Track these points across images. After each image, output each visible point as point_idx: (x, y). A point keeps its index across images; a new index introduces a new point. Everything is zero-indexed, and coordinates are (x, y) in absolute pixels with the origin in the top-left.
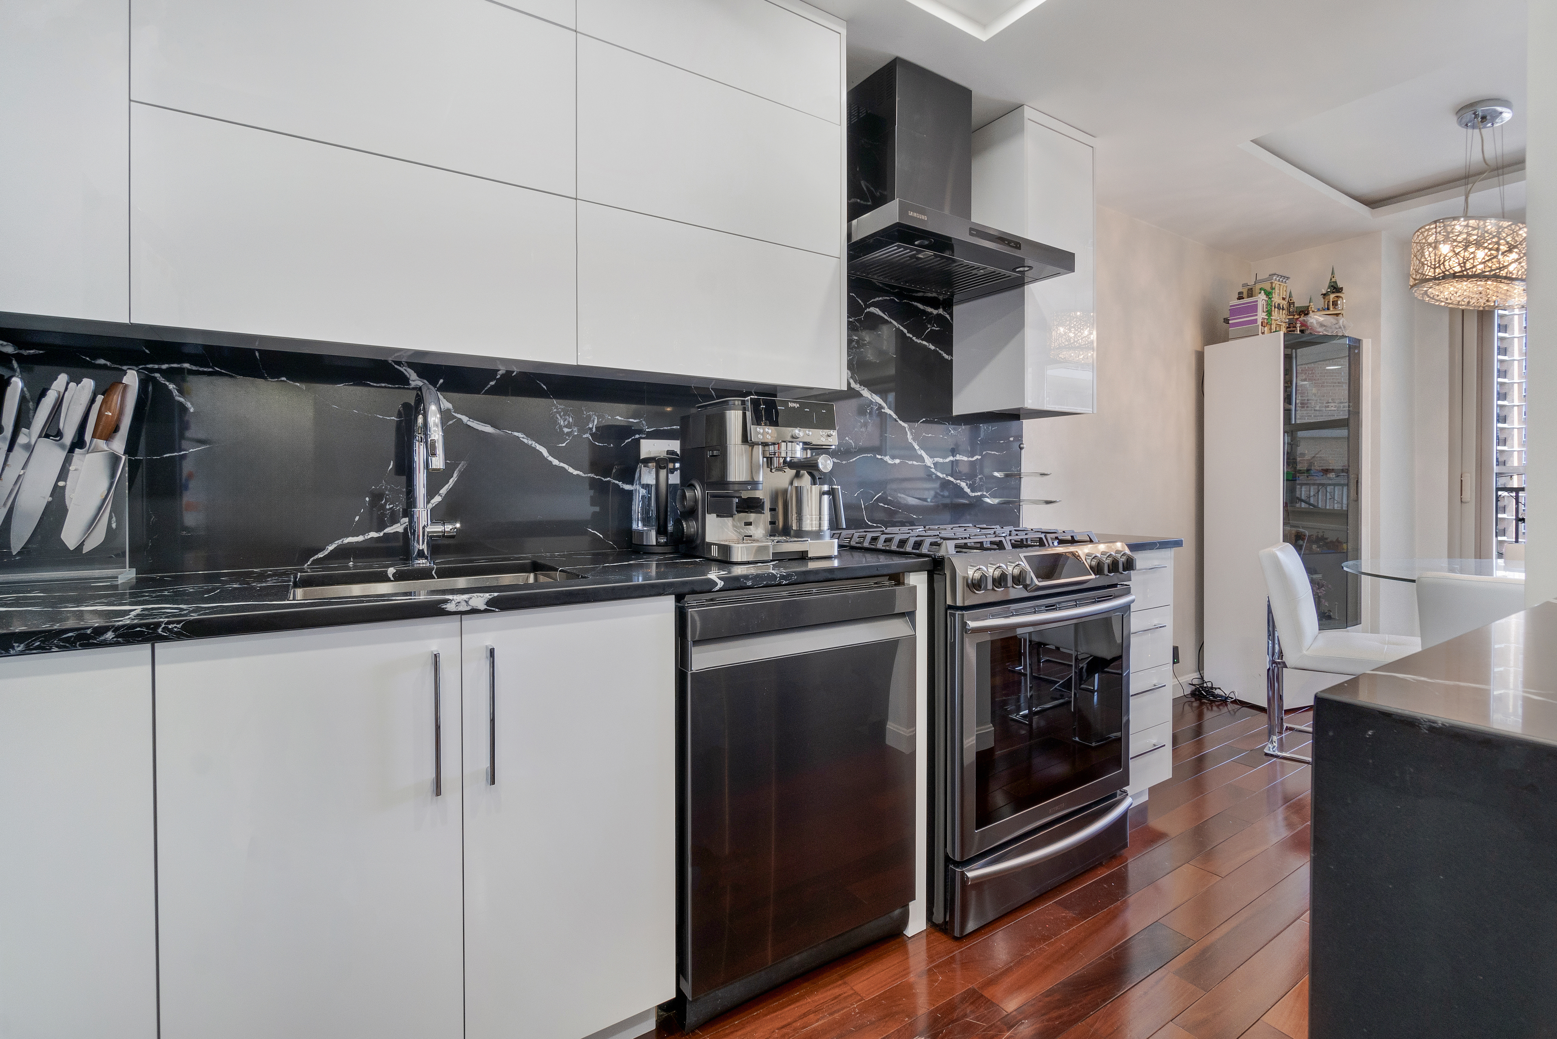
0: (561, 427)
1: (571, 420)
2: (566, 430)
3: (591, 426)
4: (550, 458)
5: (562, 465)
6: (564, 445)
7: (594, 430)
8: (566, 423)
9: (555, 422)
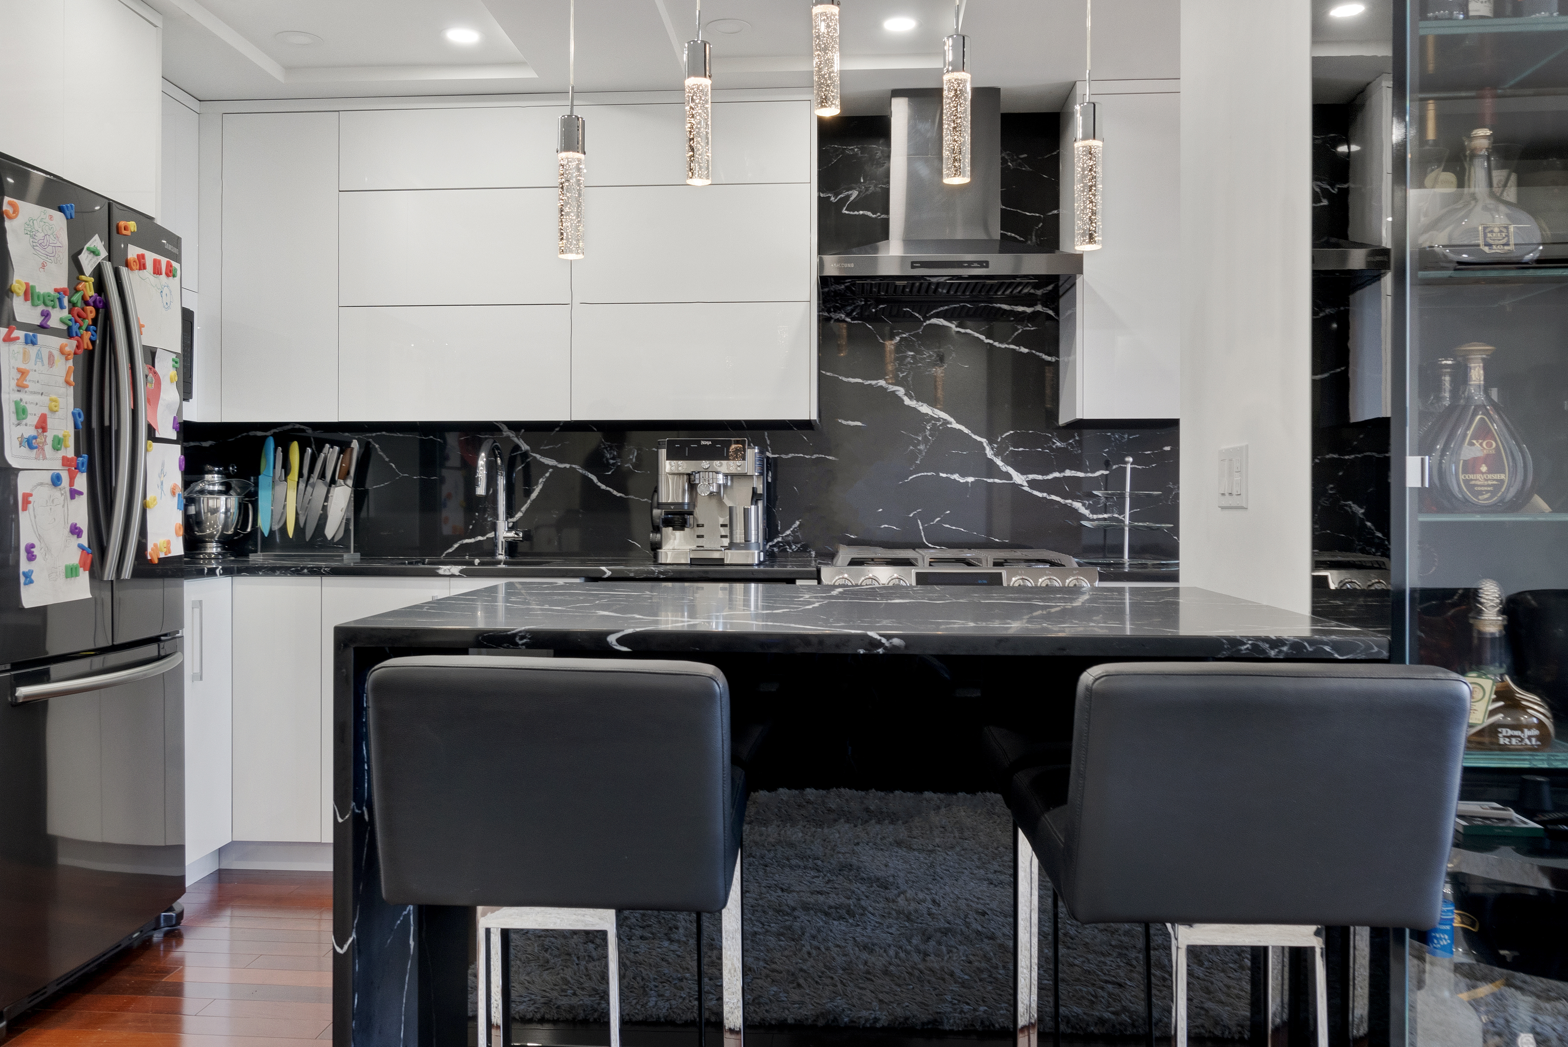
0: (607, 460)
1: (615, 453)
2: (611, 461)
3: (631, 457)
4: (599, 484)
5: (608, 489)
6: (610, 473)
7: (634, 460)
8: (612, 456)
9: (603, 456)
